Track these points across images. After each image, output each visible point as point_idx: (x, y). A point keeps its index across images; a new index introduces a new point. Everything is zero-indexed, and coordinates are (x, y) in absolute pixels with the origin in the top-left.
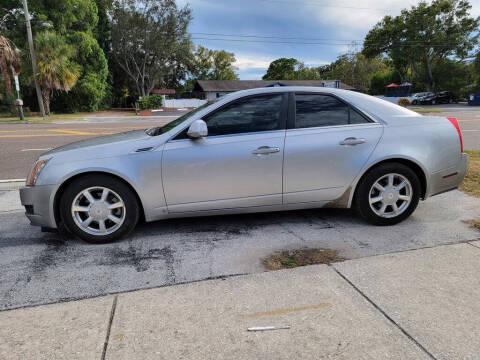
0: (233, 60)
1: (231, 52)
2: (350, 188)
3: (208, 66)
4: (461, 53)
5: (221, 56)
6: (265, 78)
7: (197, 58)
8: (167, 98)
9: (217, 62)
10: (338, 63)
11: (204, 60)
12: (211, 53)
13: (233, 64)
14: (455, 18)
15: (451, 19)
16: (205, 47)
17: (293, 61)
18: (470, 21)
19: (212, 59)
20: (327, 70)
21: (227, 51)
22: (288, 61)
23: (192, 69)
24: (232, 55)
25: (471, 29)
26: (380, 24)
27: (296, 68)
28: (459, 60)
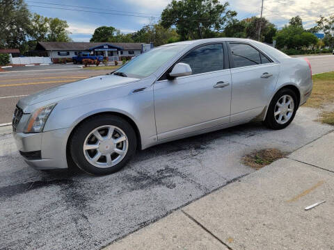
0: (66, 26)
1: (63, 20)
2: (266, 107)
3: (45, 30)
4: (217, 27)
5: (55, 23)
6: (92, 40)
7: (34, 23)
8: (13, 57)
9: (52, 27)
10: (142, 31)
11: (41, 26)
12: (46, 20)
13: (66, 29)
14: (212, 4)
15: (210, 5)
16: (41, 15)
17: (112, 29)
18: (221, 7)
19: (48, 25)
20: (136, 36)
21: (60, 19)
22: (108, 28)
23: (30, 32)
24: (65, 22)
25: (221, 12)
26: (169, 5)
27: (115, 34)
28: (216, 31)
